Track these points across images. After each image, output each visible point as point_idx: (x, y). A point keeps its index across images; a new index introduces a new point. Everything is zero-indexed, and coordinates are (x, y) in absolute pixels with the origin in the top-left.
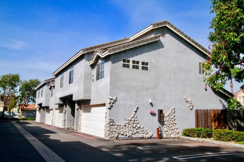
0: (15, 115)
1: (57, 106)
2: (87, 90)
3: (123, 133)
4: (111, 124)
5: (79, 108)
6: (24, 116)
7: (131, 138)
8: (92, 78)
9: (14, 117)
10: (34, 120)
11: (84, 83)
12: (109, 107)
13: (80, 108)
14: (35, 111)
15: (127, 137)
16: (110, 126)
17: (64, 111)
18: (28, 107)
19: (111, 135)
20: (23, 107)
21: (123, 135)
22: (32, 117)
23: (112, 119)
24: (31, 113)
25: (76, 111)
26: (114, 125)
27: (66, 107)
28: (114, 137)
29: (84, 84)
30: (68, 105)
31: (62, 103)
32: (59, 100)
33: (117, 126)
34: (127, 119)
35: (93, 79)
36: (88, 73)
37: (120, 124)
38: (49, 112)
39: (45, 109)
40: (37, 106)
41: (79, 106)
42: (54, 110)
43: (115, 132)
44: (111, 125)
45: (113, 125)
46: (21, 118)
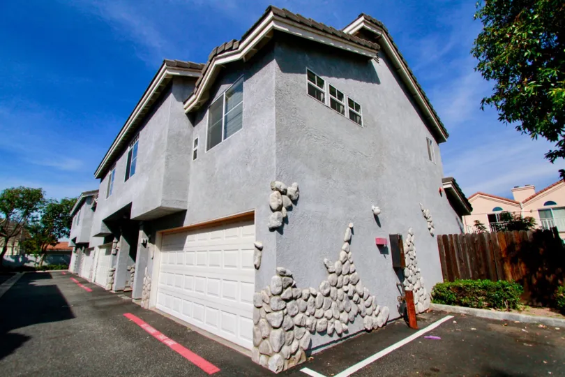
0: (29, 262)
1: (101, 240)
2: (176, 181)
3: (323, 327)
4: (287, 293)
5: (148, 239)
6: (46, 262)
7: (345, 338)
8: (191, 149)
9: (26, 264)
10: (65, 269)
11: (167, 158)
12: (278, 223)
13: (150, 239)
14: (70, 253)
15: (336, 337)
16: (283, 304)
17: (113, 251)
18: (57, 246)
19: (289, 344)
20: (46, 247)
21: (323, 333)
22: (62, 263)
23: (289, 272)
24: (63, 256)
25: (140, 248)
26: (296, 299)
27: (119, 240)
28: (299, 353)
29: (167, 165)
30: (123, 236)
31: (110, 232)
32: (102, 226)
33: (306, 300)
34: (331, 270)
35: (195, 152)
36: (179, 134)
37: (314, 293)
38: (88, 254)
39: (83, 248)
40: (70, 243)
41: (147, 235)
42: (97, 249)
43: (299, 326)
44: (287, 301)
45: (292, 299)
46: (39, 266)
